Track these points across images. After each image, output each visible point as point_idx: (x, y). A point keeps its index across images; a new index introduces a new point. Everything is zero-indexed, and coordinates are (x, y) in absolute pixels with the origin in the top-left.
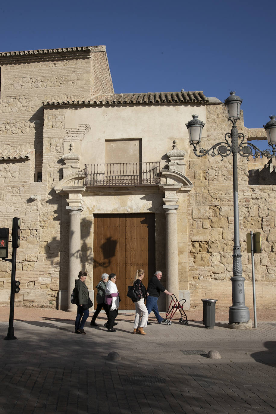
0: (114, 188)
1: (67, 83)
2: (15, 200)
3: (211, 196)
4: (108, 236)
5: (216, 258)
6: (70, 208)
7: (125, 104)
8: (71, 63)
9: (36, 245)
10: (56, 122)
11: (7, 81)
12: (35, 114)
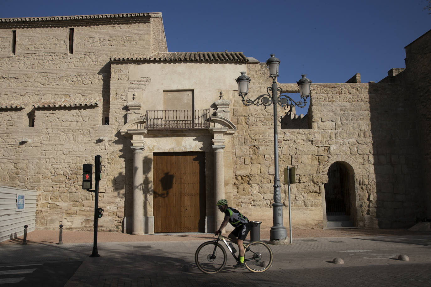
0: (171, 131)
1: (131, 42)
2: (86, 140)
3: (251, 138)
4: (166, 172)
5: (255, 188)
6: (134, 148)
7: (180, 61)
8: (134, 27)
9: (104, 179)
10: (121, 74)
11: (79, 40)
12: (103, 68)
